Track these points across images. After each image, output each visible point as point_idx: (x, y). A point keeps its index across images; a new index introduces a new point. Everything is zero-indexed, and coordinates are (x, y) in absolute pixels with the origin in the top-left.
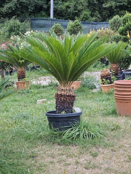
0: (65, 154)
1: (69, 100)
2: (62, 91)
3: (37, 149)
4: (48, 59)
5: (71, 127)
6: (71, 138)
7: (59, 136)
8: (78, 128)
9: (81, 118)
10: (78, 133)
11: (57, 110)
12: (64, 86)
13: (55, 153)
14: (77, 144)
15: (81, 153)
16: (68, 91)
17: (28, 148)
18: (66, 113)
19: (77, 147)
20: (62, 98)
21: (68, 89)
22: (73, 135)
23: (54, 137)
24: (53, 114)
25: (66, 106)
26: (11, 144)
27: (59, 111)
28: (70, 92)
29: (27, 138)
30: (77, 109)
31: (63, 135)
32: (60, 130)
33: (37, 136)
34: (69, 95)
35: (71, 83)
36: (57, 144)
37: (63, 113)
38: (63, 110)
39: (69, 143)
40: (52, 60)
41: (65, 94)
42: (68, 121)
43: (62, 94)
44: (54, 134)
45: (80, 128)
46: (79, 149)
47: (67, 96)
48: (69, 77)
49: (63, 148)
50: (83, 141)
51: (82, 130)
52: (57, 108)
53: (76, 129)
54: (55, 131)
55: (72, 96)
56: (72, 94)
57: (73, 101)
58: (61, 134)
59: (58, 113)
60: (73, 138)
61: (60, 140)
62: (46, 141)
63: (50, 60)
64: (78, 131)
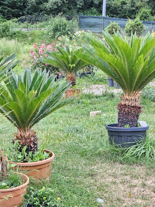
0: (129, 175)
1: (134, 111)
2: (127, 101)
3: (95, 167)
4: (113, 63)
5: (135, 144)
6: (135, 156)
7: (121, 153)
8: (144, 145)
9: (147, 133)
10: (143, 151)
11: (120, 123)
12: (129, 95)
13: (116, 172)
14: (142, 163)
15: (148, 174)
16: (133, 102)
17: (85, 165)
18: (130, 127)
19: (142, 167)
20: (126, 109)
21: (133, 99)
22: (137, 153)
23: (115, 154)
24: (115, 127)
25: (131, 118)
26: (65, 160)
27: (121, 124)
28: (135, 102)
29: (83, 154)
30: (142, 123)
31: (126, 153)
32: (123, 146)
33: (95, 153)
34: (134, 106)
35: (137, 92)
36: (119, 163)
37: (127, 127)
38: (126, 123)
39: (133, 162)
40: (117, 64)
41: (130, 104)
42: (132, 137)
43: (127, 105)
44: (115, 151)
45: (146, 145)
46: (145, 170)
47: (132, 107)
48: (135, 85)
49: (127, 167)
50: (150, 161)
51: (148, 148)
52: (120, 120)
53: (141, 147)
54: (116, 147)
55: (137, 107)
56: (137, 105)
57: (139, 113)
58: (123, 152)
59: (121, 127)
60: (138, 157)
61: (122, 158)
62: (106, 158)
63: (116, 64)
64: (143, 149)
